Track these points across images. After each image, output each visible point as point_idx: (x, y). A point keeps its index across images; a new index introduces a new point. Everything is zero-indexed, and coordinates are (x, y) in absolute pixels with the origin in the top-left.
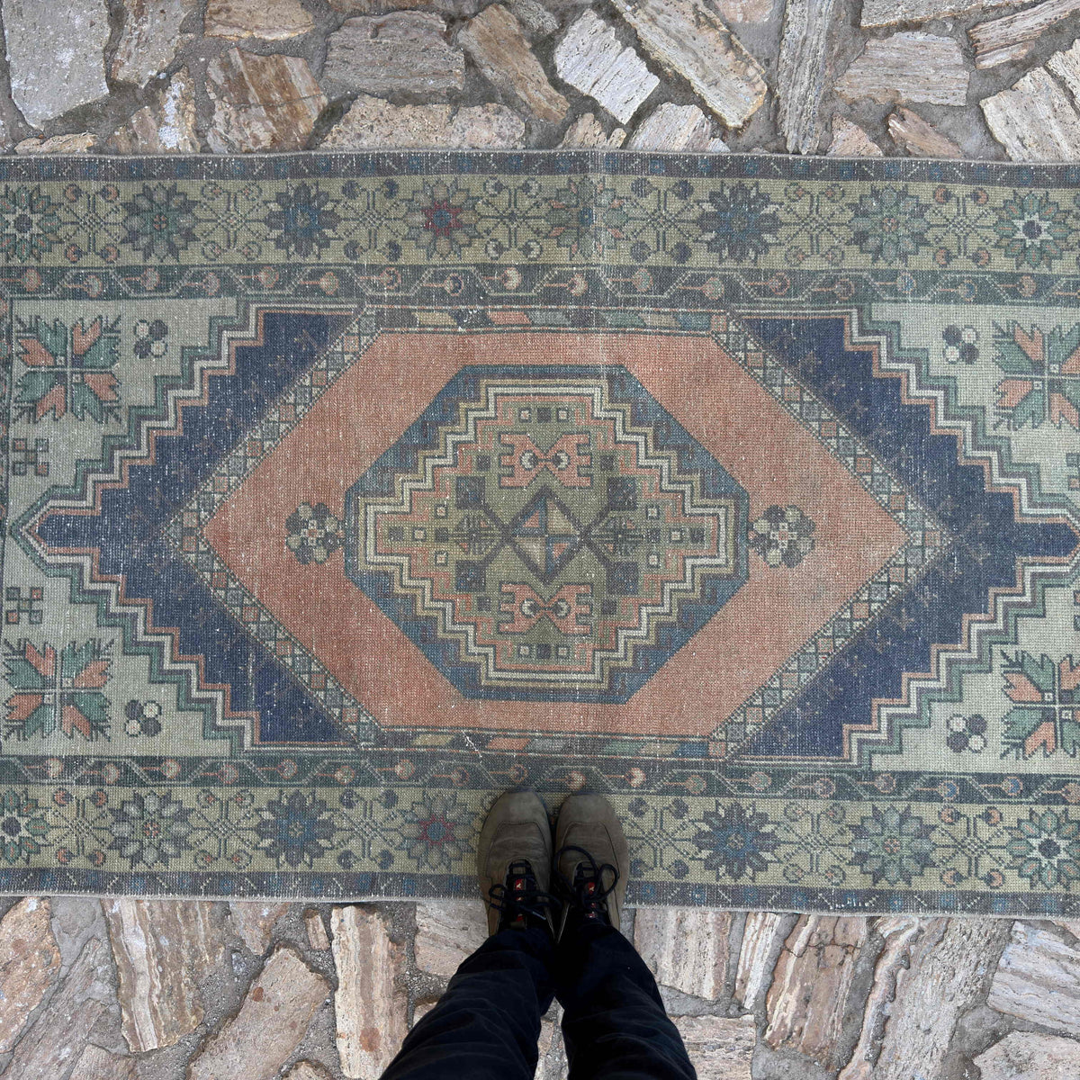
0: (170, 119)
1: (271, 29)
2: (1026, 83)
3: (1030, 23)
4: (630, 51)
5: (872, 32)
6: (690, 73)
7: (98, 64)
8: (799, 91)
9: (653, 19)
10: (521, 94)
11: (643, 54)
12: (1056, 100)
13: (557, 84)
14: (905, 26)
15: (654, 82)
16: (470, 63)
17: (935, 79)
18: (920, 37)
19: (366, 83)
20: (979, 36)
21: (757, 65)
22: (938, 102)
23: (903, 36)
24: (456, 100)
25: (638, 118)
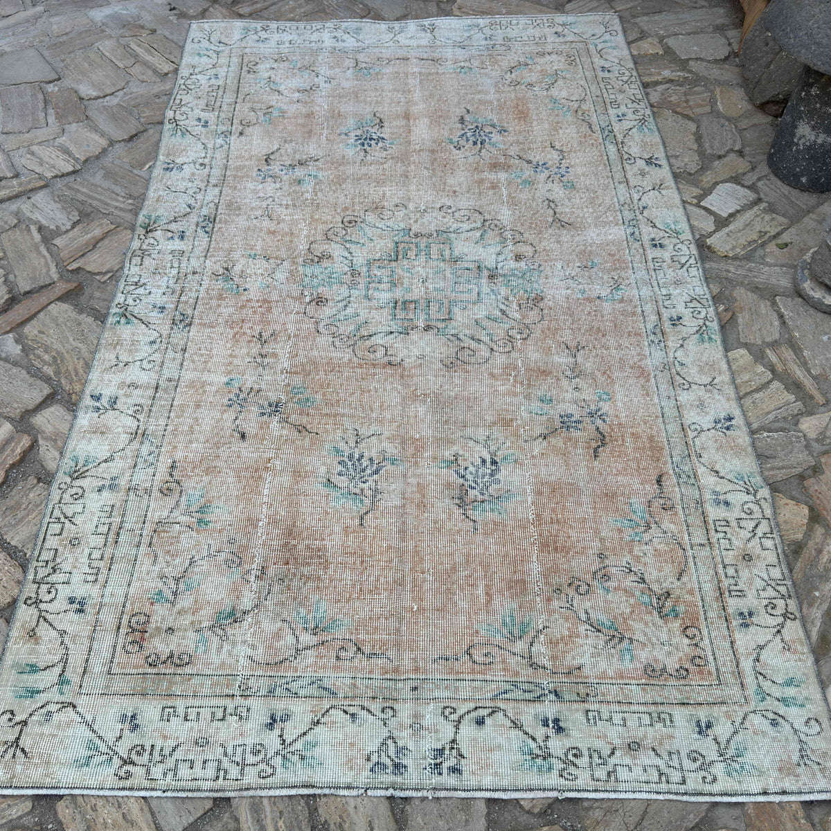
0: (674, 74)
1: (722, 103)
2: (760, 369)
3: (798, 372)
4: (739, 208)
5: (774, 303)
6: (732, 227)
7: (693, 56)
8: (732, 269)
9: (757, 216)
10: (708, 173)
11: (738, 211)
12: (753, 383)
13: (717, 183)
14: (781, 316)
15: (725, 215)
16: (720, 157)
17: (754, 328)
18: (776, 323)
19: (703, 128)
20: (783, 349)
21: (742, 253)
22: (740, 330)
23: (775, 315)
24: (701, 153)
25: (705, 209)
